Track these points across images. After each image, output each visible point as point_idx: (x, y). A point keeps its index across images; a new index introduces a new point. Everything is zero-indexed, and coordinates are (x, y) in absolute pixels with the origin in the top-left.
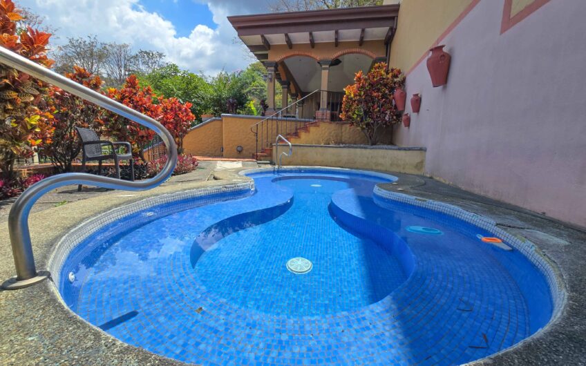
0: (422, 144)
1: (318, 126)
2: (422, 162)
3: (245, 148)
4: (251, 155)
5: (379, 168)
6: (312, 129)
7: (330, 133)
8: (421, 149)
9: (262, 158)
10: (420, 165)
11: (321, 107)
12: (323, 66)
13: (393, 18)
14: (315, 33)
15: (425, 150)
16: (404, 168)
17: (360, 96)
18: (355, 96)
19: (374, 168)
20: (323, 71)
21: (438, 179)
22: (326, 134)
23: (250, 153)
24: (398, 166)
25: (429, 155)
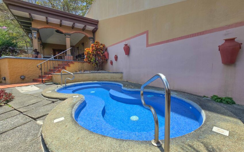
0: (121, 71)
1: (74, 64)
2: (122, 77)
3: (27, 76)
4: (32, 80)
5: (106, 80)
6: (71, 65)
7: (79, 66)
8: (121, 73)
9: (46, 82)
10: (121, 78)
11: (67, 54)
12: (67, 36)
13: (97, 25)
14: (63, 21)
15: (123, 73)
16: (116, 79)
17: (94, 53)
18: (92, 52)
19: (104, 80)
20: (67, 38)
21: (130, 82)
22: (78, 67)
23: (31, 79)
24: (114, 78)
25: (124, 75)
